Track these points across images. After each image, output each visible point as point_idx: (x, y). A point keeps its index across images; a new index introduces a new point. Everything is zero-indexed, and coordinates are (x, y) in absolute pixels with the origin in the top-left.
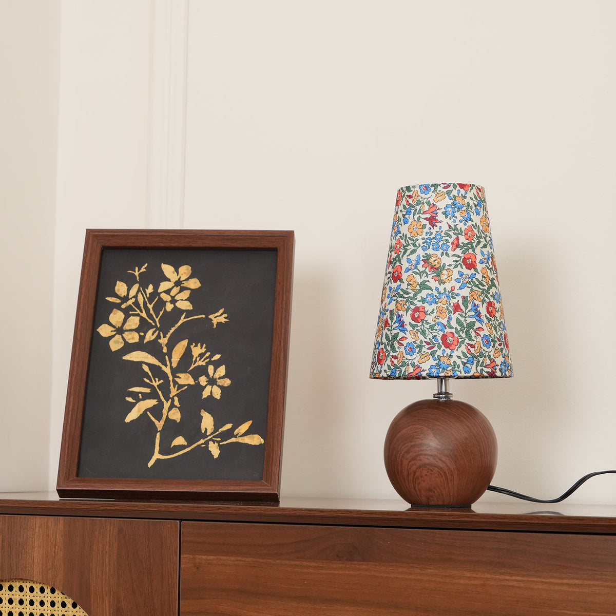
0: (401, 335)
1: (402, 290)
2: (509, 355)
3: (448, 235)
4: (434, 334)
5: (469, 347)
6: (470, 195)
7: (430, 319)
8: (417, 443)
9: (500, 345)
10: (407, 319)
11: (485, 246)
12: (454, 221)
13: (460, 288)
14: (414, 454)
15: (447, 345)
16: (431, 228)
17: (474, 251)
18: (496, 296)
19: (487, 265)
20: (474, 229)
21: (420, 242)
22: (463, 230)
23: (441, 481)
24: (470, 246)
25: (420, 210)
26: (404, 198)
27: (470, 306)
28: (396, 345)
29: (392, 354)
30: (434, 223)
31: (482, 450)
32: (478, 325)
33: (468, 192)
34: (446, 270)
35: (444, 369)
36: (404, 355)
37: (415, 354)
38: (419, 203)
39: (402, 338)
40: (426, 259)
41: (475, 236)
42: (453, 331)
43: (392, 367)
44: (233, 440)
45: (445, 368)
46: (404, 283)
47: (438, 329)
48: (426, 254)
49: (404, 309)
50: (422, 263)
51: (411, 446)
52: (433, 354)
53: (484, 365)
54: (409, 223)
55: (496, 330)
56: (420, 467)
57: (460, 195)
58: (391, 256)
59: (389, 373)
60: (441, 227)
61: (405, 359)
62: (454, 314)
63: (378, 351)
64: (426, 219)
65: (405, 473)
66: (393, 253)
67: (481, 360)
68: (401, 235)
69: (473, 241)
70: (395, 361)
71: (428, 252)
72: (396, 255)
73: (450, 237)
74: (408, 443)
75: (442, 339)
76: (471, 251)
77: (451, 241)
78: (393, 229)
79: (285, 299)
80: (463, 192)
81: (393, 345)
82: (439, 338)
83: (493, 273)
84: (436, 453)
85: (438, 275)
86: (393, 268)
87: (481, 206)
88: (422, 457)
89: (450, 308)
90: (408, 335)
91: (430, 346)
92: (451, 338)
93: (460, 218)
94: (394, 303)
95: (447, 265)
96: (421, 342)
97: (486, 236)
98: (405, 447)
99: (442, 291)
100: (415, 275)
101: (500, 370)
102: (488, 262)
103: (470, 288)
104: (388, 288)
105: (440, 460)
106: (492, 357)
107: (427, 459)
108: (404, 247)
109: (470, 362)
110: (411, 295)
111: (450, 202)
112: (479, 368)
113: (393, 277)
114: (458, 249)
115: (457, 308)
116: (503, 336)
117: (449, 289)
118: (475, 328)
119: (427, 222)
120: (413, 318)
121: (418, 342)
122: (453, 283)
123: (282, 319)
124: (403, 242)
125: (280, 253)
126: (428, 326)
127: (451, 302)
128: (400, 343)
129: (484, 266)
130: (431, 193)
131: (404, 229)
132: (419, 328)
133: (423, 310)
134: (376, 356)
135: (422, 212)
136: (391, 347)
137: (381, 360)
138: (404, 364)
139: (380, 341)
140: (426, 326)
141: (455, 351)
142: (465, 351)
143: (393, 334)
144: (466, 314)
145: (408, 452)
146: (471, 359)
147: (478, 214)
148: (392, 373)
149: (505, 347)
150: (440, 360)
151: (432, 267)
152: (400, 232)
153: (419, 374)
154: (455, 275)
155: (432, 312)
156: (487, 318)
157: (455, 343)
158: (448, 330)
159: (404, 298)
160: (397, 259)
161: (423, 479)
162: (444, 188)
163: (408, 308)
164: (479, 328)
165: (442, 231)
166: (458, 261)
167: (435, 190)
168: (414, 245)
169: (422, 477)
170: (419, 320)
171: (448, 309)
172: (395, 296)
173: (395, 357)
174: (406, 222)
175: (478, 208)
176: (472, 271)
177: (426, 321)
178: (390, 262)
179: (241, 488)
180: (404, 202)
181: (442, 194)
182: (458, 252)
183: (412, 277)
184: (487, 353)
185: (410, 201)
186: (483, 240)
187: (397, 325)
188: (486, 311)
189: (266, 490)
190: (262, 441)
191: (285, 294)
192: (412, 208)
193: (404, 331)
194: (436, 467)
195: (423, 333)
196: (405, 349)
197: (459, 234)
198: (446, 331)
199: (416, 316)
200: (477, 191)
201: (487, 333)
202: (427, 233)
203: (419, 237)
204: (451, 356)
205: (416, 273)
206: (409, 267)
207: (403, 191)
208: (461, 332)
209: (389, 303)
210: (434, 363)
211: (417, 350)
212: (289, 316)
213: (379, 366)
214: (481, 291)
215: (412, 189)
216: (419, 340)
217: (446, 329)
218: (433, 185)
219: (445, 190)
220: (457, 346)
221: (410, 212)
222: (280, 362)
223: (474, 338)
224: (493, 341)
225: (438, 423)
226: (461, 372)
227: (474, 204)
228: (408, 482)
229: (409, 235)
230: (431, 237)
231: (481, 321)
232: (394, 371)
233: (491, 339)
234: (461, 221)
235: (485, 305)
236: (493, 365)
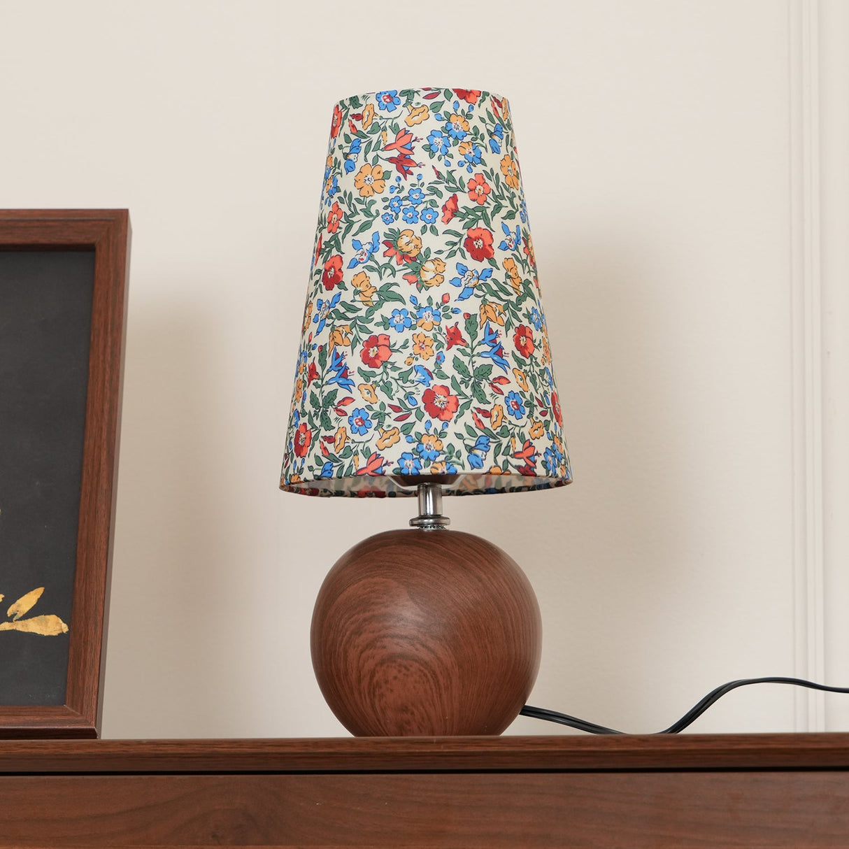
0: (342, 394)
1: (344, 304)
2: (563, 437)
3: (434, 191)
4: (408, 390)
5: (480, 416)
6: (479, 112)
7: (399, 359)
8: (376, 613)
9: (543, 414)
10: (354, 361)
11: (511, 215)
12: (448, 164)
13: (461, 298)
14: (371, 635)
15: (436, 413)
16: (400, 179)
17: (488, 224)
18: (535, 317)
19: (515, 252)
20: (487, 181)
21: (379, 206)
22: (466, 181)
23: (425, 691)
24: (479, 214)
25: (379, 142)
26: (346, 122)
27: (481, 334)
28: (332, 414)
29: (323, 433)
30: (406, 168)
31: (510, 626)
32: (497, 372)
33: (476, 106)
34: (432, 261)
35: (428, 459)
36: (349, 433)
37: (371, 431)
38: (376, 128)
39: (344, 400)
40: (392, 241)
41: (491, 195)
42: (448, 383)
43: (325, 460)
44: (6, 626)
45: (432, 458)
46: (346, 289)
47: (416, 379)
48: (390, 230)
49: (346, 342)
50: (383, 248)
51: (365, 620)
52: (406, 430)
53: (511, 452)
54: (357, 170)
55: (535, 384)
56: (382, 663)
57: (459, 112)
58: (321, 238)
59: (318, 473)
60: (420, 175)
61: (350, 441)
62: (448, 349)
63: (295, 430)
64: (391, 160)
65: (354, 676)
66: (325, 231)
67: (505, 441)
68: (341, 194)
69: (486, 205)
70: (331, 448)
71: (395, 226)
72: (331, 234)
73: (440, 195)
74: (358, 613)
75: (424, 399)
76: (481, 224)
77: (441, 202)
78: (325, 184)
79: (109, 344)
80: (464, 105)
81: (326, 414)
82: (419, 398)
83: (527, 270)
84: (414, 632)
85: (417, 272)
86: (325, 262)
87: (502, 135)
88: (386, 641)
89: (440, 338)
90: (356, 394)
91: (401, 414)
92: (442, 398)
93: (458, 157)
94: (327, 330)
95: (433, 251)
96: (383, 406)
97: (514, 195)
98: (352, 623)
99: (425, 304)
100: (368, 273)
101: (545, 464)
102: (516, 248)
103: (480, 297)
104: (315, 302)
105: (423, 646)
106: (527, 437)
107: (397, 644)
108: (347, 217)
109: (481, 447)
110: (362, 313)
111: (439, 126)
112: (501, 459)
113: (325, 279)
114: (455, 220)
115: (454, 337)
116: (550, 398)
117: (437, 299)
118: (491, 377)
119: (392, 167)
120: (366, 359)
121: (376, 407)
122: (446, 287)
123: (104, 385)
124: (344, 208)
125: (100, 254)
126: (396, 375)
127: (443, 326)
128: (340, 411)
129: (508, 253)
130: (400, 108)
131: (346, 182)
132: (378, 378)
133: (386, 343)
134: (293, 440)
135: (382, 146)
136: (322, 420)
137: (302, 447)
138: (348, 452)
139: (300, 409)
140: (392, 374)
141: (451, 424)
142: (472, 423)
143: (325, 394)
144: (473, 350)
145: (358, 632)
146: (483, 440)
147: (496, 150)
148: (324, 471)
149: (554, 419)
150: (420, 442)
151: (404, 256)
152: (337, 189)
153: (379, 471)
154: (451, 272)
155: (405, 346)
156: (516, 359)
157: (452, 407)
158: (436, 382)
159: (348, 319)
160: (332, 243)
161: (389, 686)
162: (426, 97)
163: (356, 340)
164: (500, 377)
165: (423, 184)
166: (456, 244)
167: (409, 102)
168: (367, 212)
169: (386, 682)
170: (378, 362)
171: (435, 339)
172: (329, 317)
173: (331, 440)
174: (349, 169)
175: (496, 138)
176: (485, 264)
177: (393, 364)
178: (319, 251)
179: (21, 719)
180: (346, 129)
181: (422, 109)
182: (456, 224)
183: (362, 277)
184: (517, 429)
185: (359, 125)
186: (505, 203)
187: (333, 374)
188: (513, 344)
189: (70, 723)
190: (65, 628)
191: (109, 334)
192: (363, 140)
193: (347, 385)
194: (416, 661)
195: (387, 388)
196: (350, 421)
197: (458, 189)
198: (432, 383)
199: (372, 355)
200: (493, 105)
201: (517, 389)
202: (392, 188)
203: (377, 197)
204: (442, 434)
205: (371, 269)
206: (358, 257)
207: (344, 107)
208: (463, 386)
209: (318, 333)
210: (409, 448)
211: (375, 423)
212: (118, 377)
213: (299, 460)
214: (503, 303)
215: (362, 101)
216: (379, 403)
217: (432, 379)
218: (404, 93)
219: (429, 102)
220: (455, 415)
221: (359, 148)
222: (99, 469)
223: (489, 398)
224: (529, 404)
225: (419, 572)
226: (463, 466)
227: (488, 130)
228: (360, 694)
229: (356, 194)
230: (402, 195)
231: (503, 365)
232: (328, 467)
233: (524, 400)
234: (461, 164)
235: (512, 332)
236: (529, 452)
